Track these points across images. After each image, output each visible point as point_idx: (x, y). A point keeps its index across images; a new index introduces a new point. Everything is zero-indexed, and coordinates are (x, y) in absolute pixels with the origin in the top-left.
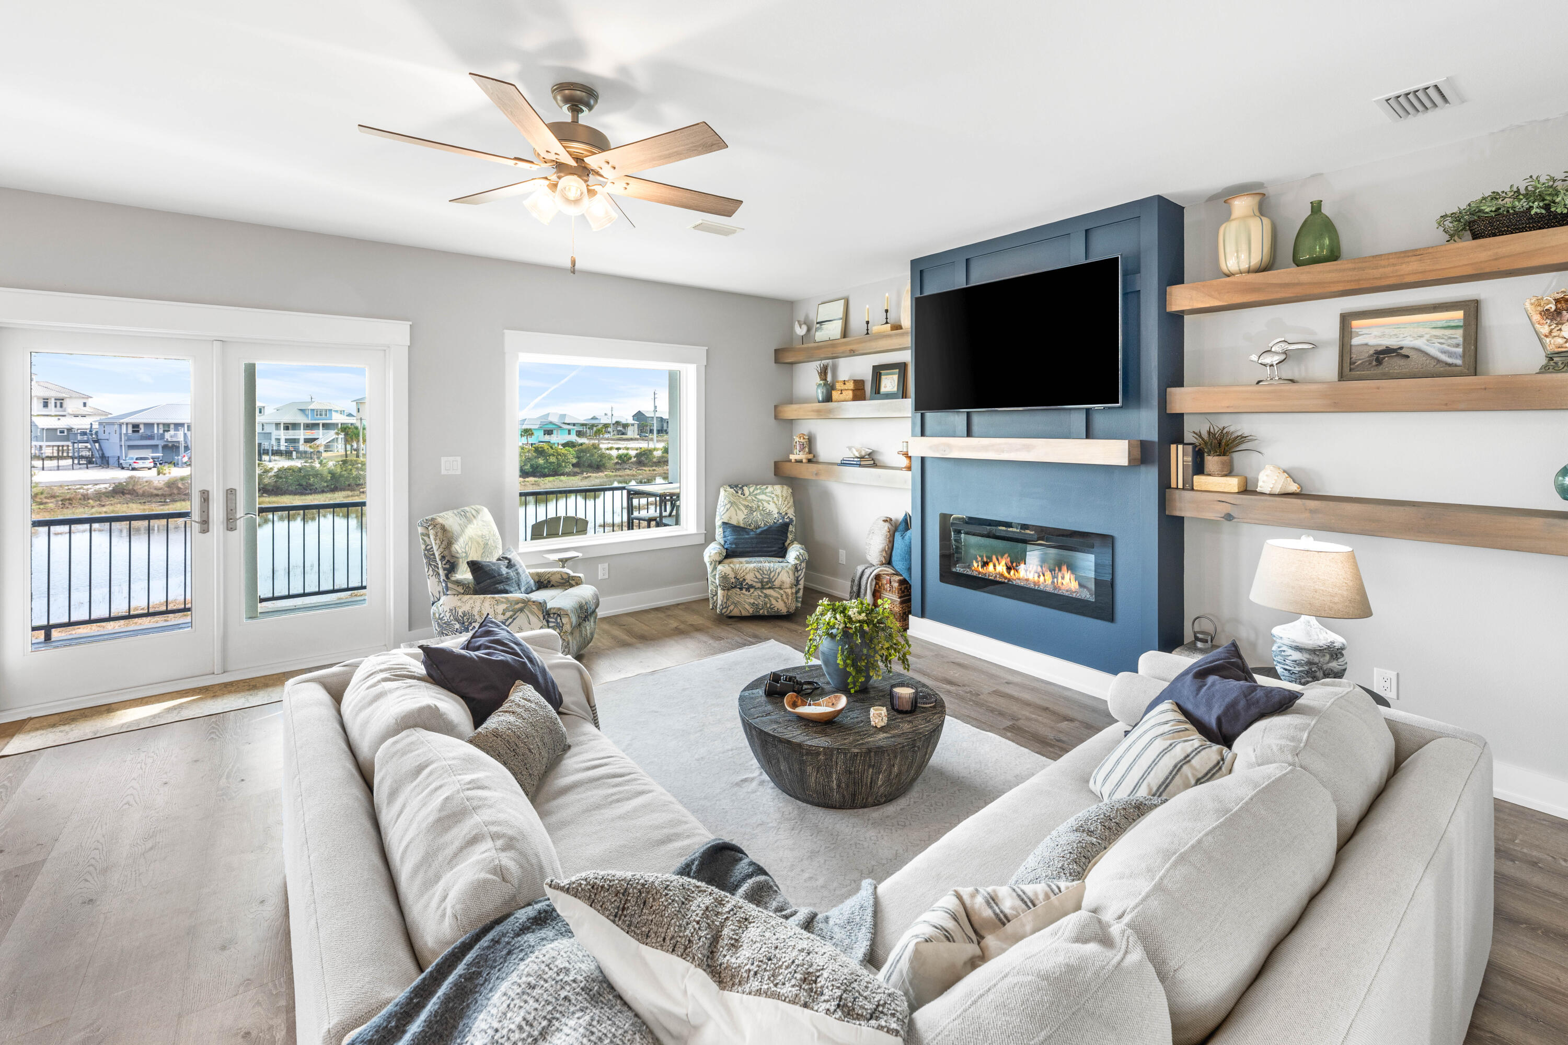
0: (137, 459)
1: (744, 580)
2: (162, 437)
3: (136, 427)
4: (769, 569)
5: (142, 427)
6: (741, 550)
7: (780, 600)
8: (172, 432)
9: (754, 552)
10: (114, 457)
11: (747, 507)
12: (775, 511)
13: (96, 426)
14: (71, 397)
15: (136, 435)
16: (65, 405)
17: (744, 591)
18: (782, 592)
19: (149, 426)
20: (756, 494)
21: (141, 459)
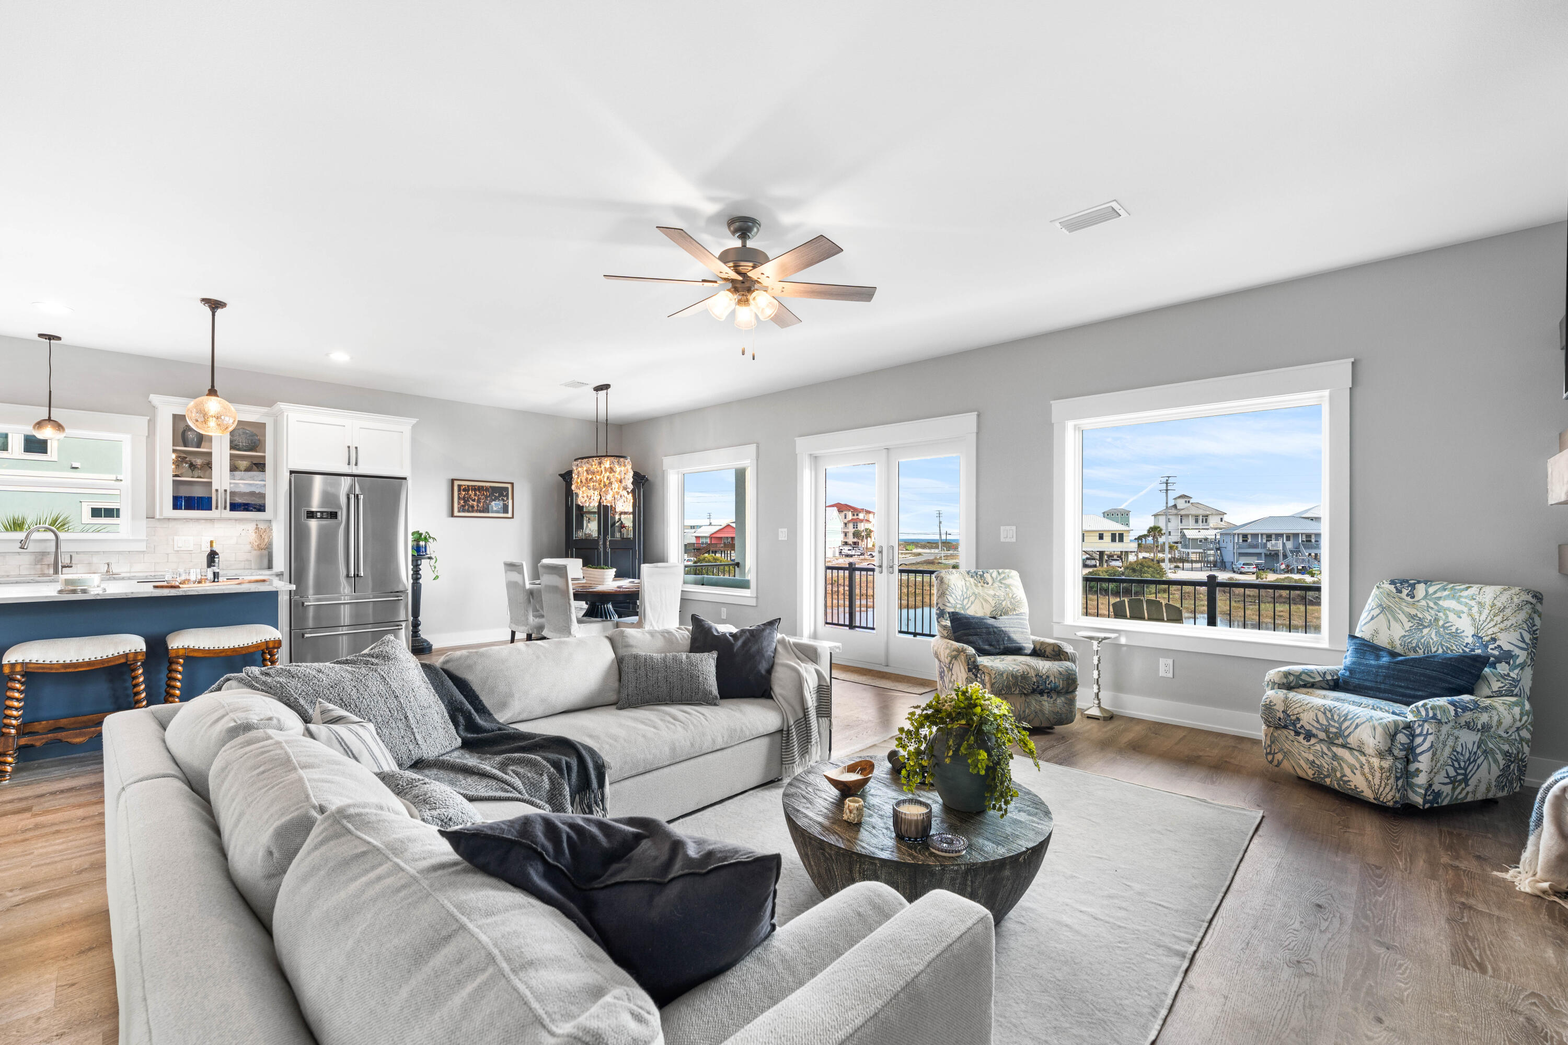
0: (1244, 564)
1: (1298, 719)
2: (1265, 546)
3: (1245, 537)
4: (1346, 715)
5: (1249, 537)
6: (1357, 681)
7: (1357, 772)
8: (1273, 542)
9: (1379, 690)
10: (1229, 562)
11: (1412, 617)
12: (1468, 632)
13: (1218, 537)
14: (1212, 514)
15: (1245, 544)
16: (1208, 521)
17: (1301, 738)
18: (1363, 759)
19: (1255, 536)
20: (1439, 598)
21: (1247, 564)
